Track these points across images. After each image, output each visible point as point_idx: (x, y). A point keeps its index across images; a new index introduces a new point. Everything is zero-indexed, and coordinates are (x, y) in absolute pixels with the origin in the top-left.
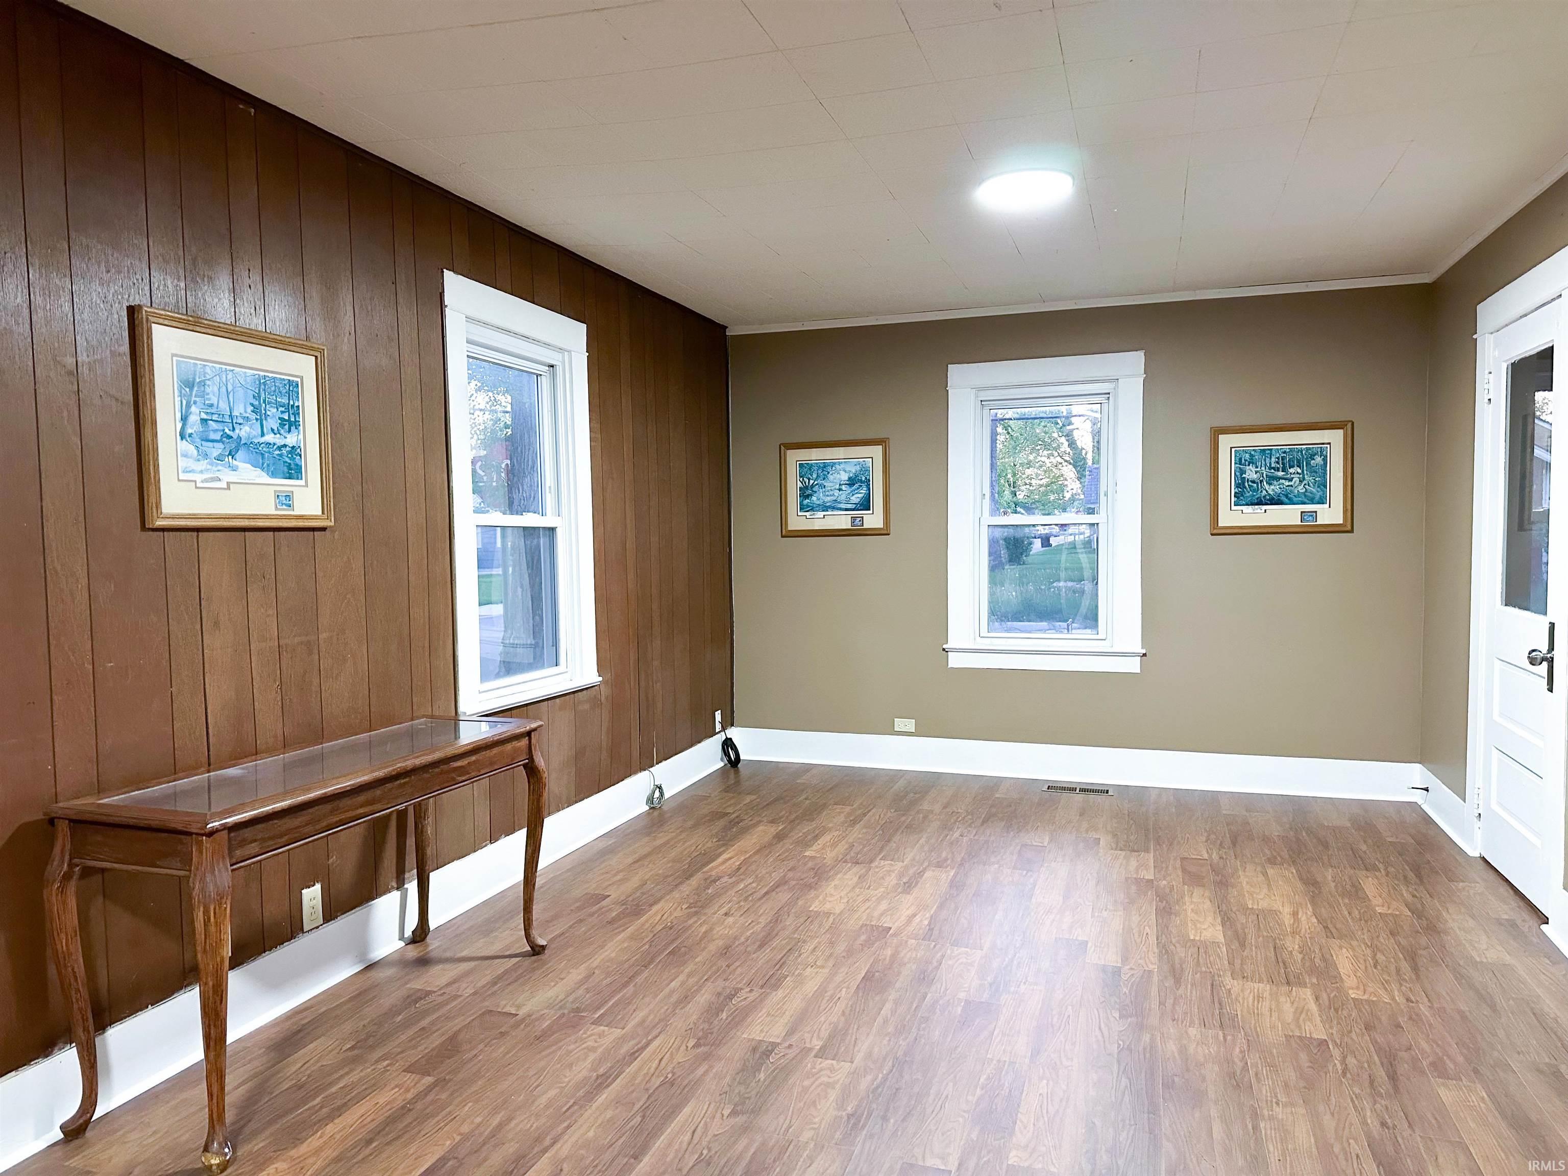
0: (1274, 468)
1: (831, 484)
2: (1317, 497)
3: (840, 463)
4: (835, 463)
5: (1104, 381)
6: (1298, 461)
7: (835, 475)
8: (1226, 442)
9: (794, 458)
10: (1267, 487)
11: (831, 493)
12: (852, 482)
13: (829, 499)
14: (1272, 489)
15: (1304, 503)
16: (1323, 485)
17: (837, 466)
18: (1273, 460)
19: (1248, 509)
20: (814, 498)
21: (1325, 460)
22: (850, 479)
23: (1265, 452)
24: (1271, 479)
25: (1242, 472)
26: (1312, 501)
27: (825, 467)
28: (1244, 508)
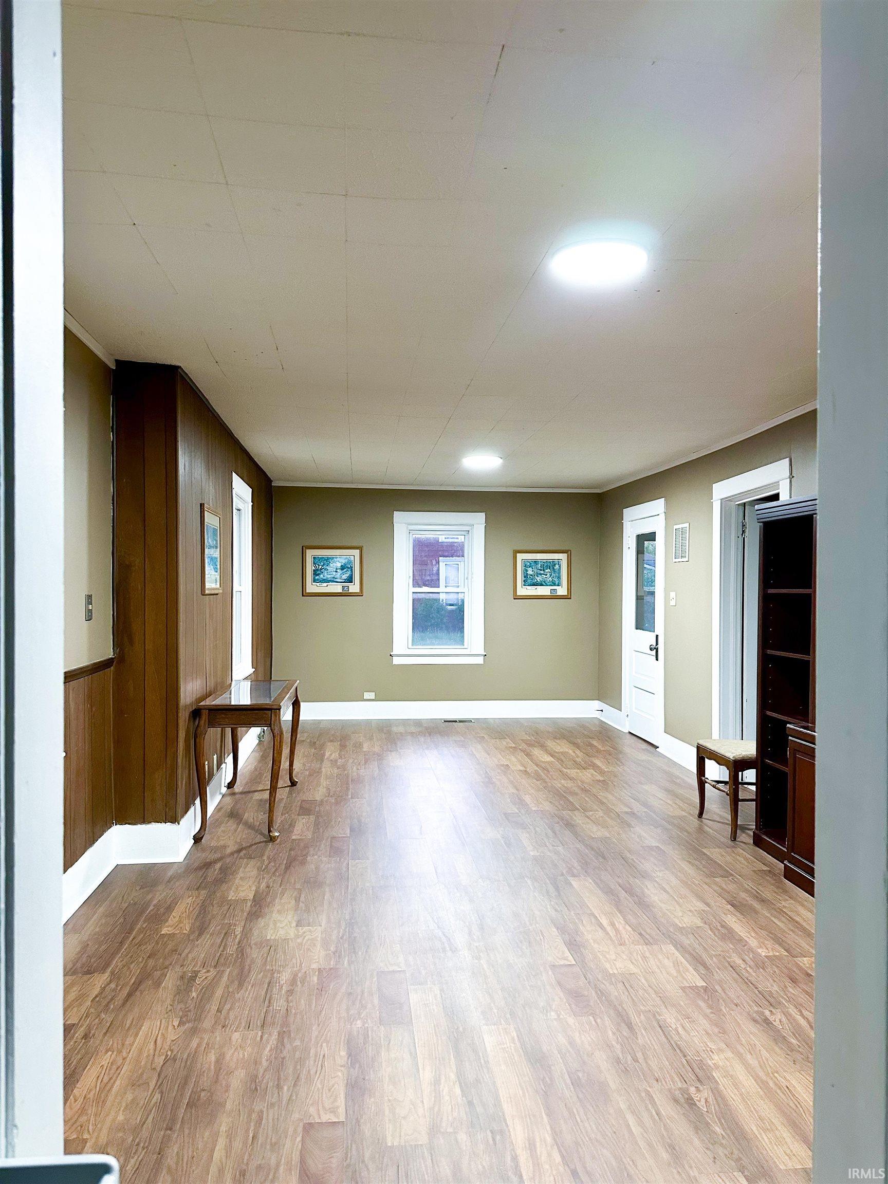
0: (540, 570)
1: (331, 569)
2: (557, 583)
3: (336, 558)
4: (334, 558)
5: (467, 525)
6: (549, 567)
7: (334, 564)
8: (520, 557)
9: (310, 554)
10: (537, 578)
11: (331, 573)
12: (342, 568)
13: (329, 576)
14: (539, 579)
15: (552, 586)
16: (559, 578)
17: (335, 559)
18: (539, 566)
19: (529, 588)
20: (321, 576)
21: (560, 567)
22: (342, 566)
23: (536, 562)
24: (538, 574)
25: (527, 571)
26: (555, 585)
27: (328, 559)
28: (528, 587)
